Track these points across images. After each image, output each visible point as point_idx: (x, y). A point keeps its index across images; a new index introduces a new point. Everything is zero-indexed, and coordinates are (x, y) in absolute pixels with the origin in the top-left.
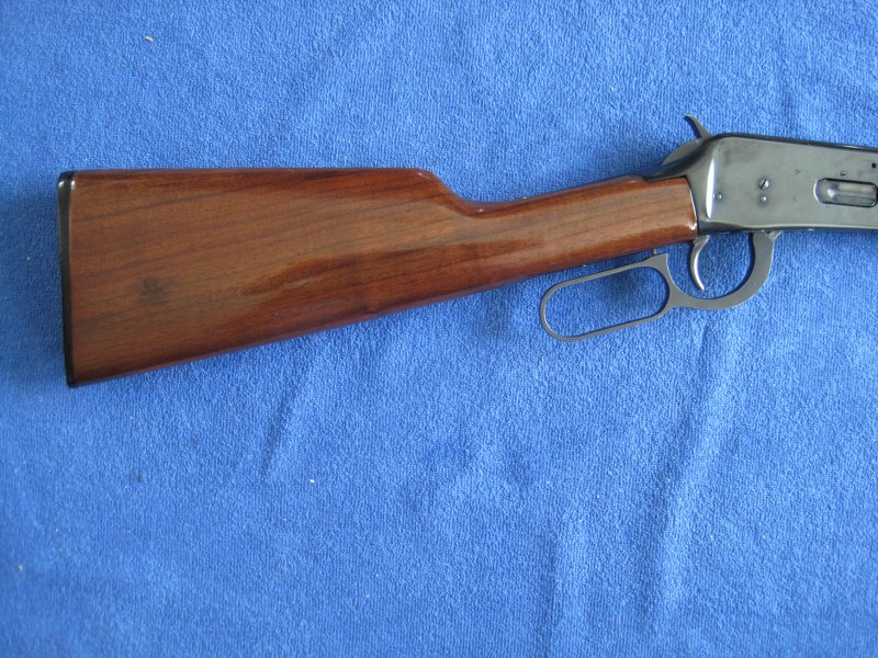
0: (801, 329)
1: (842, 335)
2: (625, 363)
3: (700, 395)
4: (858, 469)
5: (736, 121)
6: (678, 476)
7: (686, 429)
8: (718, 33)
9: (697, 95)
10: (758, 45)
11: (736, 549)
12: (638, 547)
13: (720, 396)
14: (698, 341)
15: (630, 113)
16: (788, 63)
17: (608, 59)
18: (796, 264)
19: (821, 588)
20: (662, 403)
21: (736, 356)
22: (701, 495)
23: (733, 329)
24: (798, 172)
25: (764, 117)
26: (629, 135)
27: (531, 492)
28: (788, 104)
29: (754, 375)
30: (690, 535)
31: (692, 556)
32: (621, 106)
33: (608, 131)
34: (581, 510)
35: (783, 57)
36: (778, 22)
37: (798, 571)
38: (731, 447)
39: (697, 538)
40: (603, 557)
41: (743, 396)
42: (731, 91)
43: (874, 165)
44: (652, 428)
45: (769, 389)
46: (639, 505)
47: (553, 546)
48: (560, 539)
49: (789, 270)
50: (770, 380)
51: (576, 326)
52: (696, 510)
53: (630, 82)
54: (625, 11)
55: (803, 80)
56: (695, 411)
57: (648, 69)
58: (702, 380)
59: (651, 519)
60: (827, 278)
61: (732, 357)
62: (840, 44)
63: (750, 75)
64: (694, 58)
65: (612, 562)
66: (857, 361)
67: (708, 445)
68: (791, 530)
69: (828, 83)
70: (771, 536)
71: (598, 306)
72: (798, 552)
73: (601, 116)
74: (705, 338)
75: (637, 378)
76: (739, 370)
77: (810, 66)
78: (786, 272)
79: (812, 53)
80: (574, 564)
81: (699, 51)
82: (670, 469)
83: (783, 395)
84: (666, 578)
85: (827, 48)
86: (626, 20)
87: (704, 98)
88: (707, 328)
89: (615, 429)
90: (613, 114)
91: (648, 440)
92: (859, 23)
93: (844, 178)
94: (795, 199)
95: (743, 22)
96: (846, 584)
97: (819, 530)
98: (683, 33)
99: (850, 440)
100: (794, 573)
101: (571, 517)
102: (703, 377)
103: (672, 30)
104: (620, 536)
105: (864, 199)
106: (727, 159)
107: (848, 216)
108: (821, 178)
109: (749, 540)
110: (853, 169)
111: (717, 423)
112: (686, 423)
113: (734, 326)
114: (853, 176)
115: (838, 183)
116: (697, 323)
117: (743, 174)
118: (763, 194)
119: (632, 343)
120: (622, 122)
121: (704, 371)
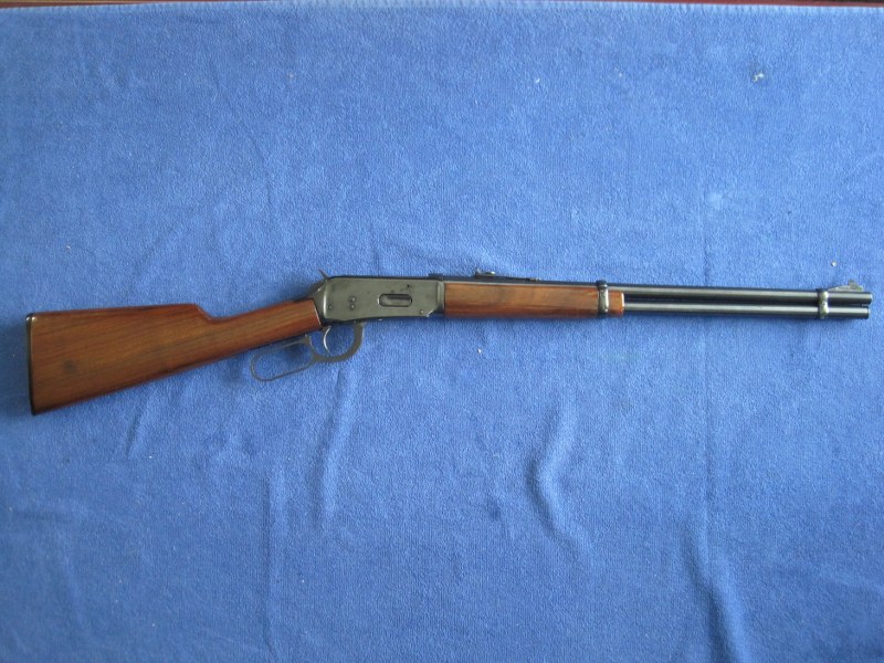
1: (411, 372)
2: (299, 391)
3: (337, 406)
6: (328, 447)
7: (331, 423)
11: (362, 484)
12: (311, 484)
13: (348, 405)
14: (335, 378)
15: (296, 269)
17: (285, 243)
18: (384, 337)
19: (410, 504)
20: (318, 411)
21: (355, 385)
22: (342, 457)
23: (352, 372)
24: (367, 292)
25: (364, 265)
27: (256, 458)
28: (376, 258)
29: (365, 394)
30: (338, 477)
31: (339, 488)
33: (286, 278)
34: (281, 466)
35: (373, 234)
38: (355, 432)
39: (341, 479)
40: (294, 490)
41: (360, 406)
43: (408, 286)
44: (314, 423)
45: (373, 401)
46: (310, 463)
47: (268, 485)
48: (271, 481)
50: (374, 397)
51: (274, 374)
52: (340, 465)
55: (384, 245)
56: (335, 414)
58: (338, 398)
59: (317, 470)
60: (401, 344)
61: (353, 386)
62: (403, 225)
63: (356, 245)
65: (299, 492)
66: (420, 385)
67: (343, 431)
68: (391, 474)
69: (397, 245)
70: (380, 477)
71: (284, 364)
73: (282, 271)
74: (339, 378)
75: (305, 399)
76: (357, 392)
77: (387, 237)
78: (379, 342)
79: (388, 231)
80: (279, 494)
81: (330, 235)
82: (324, 444)
83: (381, 404)
84: (327, 500)
88: (339, 371)
89: (296, 425)
90: (288, 270)
91: (313, 430)
93: (394, 293)
94: (368, 306)
101: (276, 470)
102: (338, 396)
104: (301, 479)
105: (405, 302)
106: (333, 289)
107: (396, 312)
108: (382, 295)
109: (369, 479)
110: (398, 288)
111: (347, 420)
112: (331, 420)
113: (353, 370)
114: (397, 292)
115: (392, 296)
116: (334, 370)
117: (342, 295)
118: (352, 304)
119: (302, 382)
120: (293, 273)
121: (339, 393)
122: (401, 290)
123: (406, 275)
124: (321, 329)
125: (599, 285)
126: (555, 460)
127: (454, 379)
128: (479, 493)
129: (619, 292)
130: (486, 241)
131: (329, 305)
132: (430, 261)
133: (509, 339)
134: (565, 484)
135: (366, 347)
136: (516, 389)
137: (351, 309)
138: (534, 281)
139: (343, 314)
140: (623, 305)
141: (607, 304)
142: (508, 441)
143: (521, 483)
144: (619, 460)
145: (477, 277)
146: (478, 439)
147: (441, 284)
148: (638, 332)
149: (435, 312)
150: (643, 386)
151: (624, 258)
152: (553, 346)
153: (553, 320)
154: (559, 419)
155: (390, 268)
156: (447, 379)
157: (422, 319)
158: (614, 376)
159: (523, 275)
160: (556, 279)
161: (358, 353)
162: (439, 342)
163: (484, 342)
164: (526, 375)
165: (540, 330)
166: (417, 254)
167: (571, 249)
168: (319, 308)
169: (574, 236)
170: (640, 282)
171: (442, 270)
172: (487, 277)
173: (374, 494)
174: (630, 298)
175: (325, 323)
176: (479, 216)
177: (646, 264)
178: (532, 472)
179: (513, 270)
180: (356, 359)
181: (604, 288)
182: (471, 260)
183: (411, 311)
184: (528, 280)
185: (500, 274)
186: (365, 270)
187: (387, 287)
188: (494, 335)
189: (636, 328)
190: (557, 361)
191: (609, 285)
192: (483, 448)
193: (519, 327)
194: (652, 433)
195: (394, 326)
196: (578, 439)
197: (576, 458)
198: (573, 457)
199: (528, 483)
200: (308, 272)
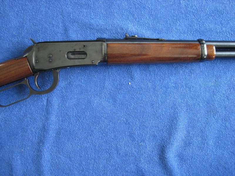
0: (76, 97)
1: (89, 97)
2: (25, 111)
3: (47, 119)
4: (99, 137)
5: (50, 37)
6: (43, 143)
7: (44, 129)
8: (44, 13)
9: (39, 31)
10: (56, 14)
11: (65, 163)
12: (36, 164)
13: (53, 118)
14: (45, 103)
15: (20, 39)
16: (65, 18)
17: (13, 24)
18: (72, 78)
19: (92, 173)
20: (37, 122)
21: (57, 107)
22: (52, 148)
23: (55, 99)
24: (60, 51)
25: (59, 35)
26: (19, 46)
27: (4, 150)
28: (66, 30)
29: (63, 112)
30: (50, 160)
31: (52, 166)
32: (17, 38)
33: (14, 45)
34: (18, 154)
35: (63, 17)
36: (61, 6)
37: (85, 168)
38: (58, 133)
39: (52, 160)
40: (26, 167)
41: (61, 118)
42: (49, 29)
43: (84, 46)
44: (35, 129)
45: (68, 115)
46: (34, 152)
47: (11, 165)
48: (13, 163)
49: (70, 80)
50: (68, 113)
51: (10, 102)
52: (51, 153)
53: (19, 30)
54: (17, 10)
55: (70, 22)
56: (46, 124)
57: (24, 26)
58: (47, 115)
59: (38, 156)
60: (82, 81)
61: (56, 107)
62: (81, 10)
63: (54, 23)
64: (37, 21)
65: (29, 168)
66: (95, 105)
67: (52, 133)
68: (81, 157)
69: (78, 22)
70: (75, 159)
71: (15, 96)
72: (84, 163)
73: (12, 41)
74: (47, 102)
75: (29, 116)
76: (58, 110)
77: (72, 18)
78: (69, 80)
79: (72, 14)
80: (18, 170)
81: (38, 18)
82: (41, 142)
83: (73, 117)
84: (45, 173)
85: (77, 12)
86: (17, 13)
87: (41, 32)
88: (47, 99)
89: (24, 131)
90: (15, 40)
91: (34, 133)
92: (86, 3)
93: (75, 51)
94: (60, 59)
95: (51, 8)
96: (100, 172)
97: (89, 156)
98: (34, 14)
99: (96, 129)
100: (83, 169)
101: (15, 156)
102: (47, 113)
103: (30, 13)
104: (30, 161)
105: (83, 56)
106: (39, 50)
107: (77, 62)
108: (68, 52)
109: (68, 160)
110: (78, 47)
111: (53, 127)
112: (44, 127)
113: (55, 98)
114: (78, 50)
115: (74, 53)
116: (44, 98)
117: (44, 54)
118: (50, 59)
119: (26, 105)
120: (18, 42)
121: (47, 112)
122: (80, 49)
123: (84, 40)
124: (33, 75)
125: (200, 41)
126: (175, 145)
127: (115, 100)
128: (132, 165)
129: (212, 46)
130: (131, 17)
131: (36, 60)
132: (98, 31)
133: (146, 76)
134: (181, 157)
135: (62, 84)
136: (152, 105)
137: (50, 62)
138: (162, 40)
139: (45, 66)
140: (215, 53)
141: (206, 53)
142: (148, 135)
143: (156, 159)
144: (211, 142)
145: (126, 39)
146: (131, 135)
147: (105, 44)
148: (221, 69)
149: (101, 61)
150: (224, 100)
151: (212, 26)
152: (173, 79)
153: (172, 64)
154: (177, 121)
155: (74, 36)
156: (111, 101)
157: (94, 66)
158: (208, 95)
159: (154, 37)
160: (174, 39)
161: (58, 87)
162: (105, 79)
163: (132, 78)
164: (158, 97)
165: (164, 69)
166: (90, 27)
167: (181, 21)
168: (30, 62)
169: (182, 13)
170: (221, 39)
171: (105, 36)
172: (133, 39)
173: (72, 168)
174: (219, 49)
175: (35, 71)
176: (126, 3)
177: (224, 29)
178: (162, 152)
179: (148, 34)
180: (57, 91)
181: (203, 44)
182: (122, 29)
183: (87, 61)
184: (158, 40)
185: (140, 36)
186: (59, 37)
187: (71, 47)
188: (137, 73)
189: (220, 66)
190: (175, 87)
191: (206, 41)
192: (134, 140)
193: (152, 68)
194: (229, 126)
195: (78, 71)
196: (188, 132)
197: (187, 143)
198: (185, 143)
199: (160, 159)
200: (26, 41)
